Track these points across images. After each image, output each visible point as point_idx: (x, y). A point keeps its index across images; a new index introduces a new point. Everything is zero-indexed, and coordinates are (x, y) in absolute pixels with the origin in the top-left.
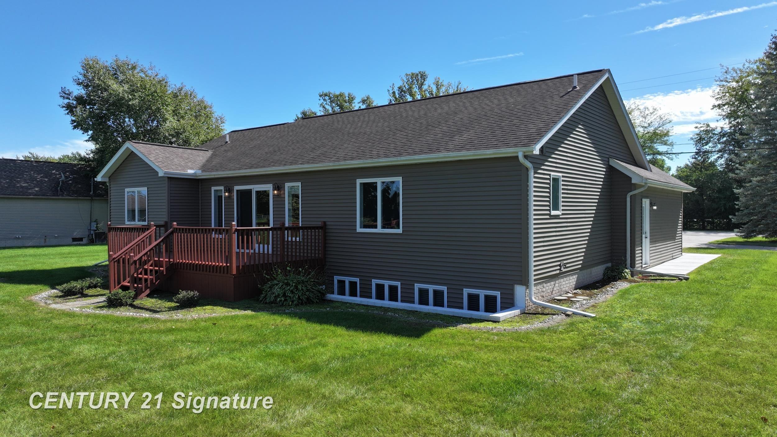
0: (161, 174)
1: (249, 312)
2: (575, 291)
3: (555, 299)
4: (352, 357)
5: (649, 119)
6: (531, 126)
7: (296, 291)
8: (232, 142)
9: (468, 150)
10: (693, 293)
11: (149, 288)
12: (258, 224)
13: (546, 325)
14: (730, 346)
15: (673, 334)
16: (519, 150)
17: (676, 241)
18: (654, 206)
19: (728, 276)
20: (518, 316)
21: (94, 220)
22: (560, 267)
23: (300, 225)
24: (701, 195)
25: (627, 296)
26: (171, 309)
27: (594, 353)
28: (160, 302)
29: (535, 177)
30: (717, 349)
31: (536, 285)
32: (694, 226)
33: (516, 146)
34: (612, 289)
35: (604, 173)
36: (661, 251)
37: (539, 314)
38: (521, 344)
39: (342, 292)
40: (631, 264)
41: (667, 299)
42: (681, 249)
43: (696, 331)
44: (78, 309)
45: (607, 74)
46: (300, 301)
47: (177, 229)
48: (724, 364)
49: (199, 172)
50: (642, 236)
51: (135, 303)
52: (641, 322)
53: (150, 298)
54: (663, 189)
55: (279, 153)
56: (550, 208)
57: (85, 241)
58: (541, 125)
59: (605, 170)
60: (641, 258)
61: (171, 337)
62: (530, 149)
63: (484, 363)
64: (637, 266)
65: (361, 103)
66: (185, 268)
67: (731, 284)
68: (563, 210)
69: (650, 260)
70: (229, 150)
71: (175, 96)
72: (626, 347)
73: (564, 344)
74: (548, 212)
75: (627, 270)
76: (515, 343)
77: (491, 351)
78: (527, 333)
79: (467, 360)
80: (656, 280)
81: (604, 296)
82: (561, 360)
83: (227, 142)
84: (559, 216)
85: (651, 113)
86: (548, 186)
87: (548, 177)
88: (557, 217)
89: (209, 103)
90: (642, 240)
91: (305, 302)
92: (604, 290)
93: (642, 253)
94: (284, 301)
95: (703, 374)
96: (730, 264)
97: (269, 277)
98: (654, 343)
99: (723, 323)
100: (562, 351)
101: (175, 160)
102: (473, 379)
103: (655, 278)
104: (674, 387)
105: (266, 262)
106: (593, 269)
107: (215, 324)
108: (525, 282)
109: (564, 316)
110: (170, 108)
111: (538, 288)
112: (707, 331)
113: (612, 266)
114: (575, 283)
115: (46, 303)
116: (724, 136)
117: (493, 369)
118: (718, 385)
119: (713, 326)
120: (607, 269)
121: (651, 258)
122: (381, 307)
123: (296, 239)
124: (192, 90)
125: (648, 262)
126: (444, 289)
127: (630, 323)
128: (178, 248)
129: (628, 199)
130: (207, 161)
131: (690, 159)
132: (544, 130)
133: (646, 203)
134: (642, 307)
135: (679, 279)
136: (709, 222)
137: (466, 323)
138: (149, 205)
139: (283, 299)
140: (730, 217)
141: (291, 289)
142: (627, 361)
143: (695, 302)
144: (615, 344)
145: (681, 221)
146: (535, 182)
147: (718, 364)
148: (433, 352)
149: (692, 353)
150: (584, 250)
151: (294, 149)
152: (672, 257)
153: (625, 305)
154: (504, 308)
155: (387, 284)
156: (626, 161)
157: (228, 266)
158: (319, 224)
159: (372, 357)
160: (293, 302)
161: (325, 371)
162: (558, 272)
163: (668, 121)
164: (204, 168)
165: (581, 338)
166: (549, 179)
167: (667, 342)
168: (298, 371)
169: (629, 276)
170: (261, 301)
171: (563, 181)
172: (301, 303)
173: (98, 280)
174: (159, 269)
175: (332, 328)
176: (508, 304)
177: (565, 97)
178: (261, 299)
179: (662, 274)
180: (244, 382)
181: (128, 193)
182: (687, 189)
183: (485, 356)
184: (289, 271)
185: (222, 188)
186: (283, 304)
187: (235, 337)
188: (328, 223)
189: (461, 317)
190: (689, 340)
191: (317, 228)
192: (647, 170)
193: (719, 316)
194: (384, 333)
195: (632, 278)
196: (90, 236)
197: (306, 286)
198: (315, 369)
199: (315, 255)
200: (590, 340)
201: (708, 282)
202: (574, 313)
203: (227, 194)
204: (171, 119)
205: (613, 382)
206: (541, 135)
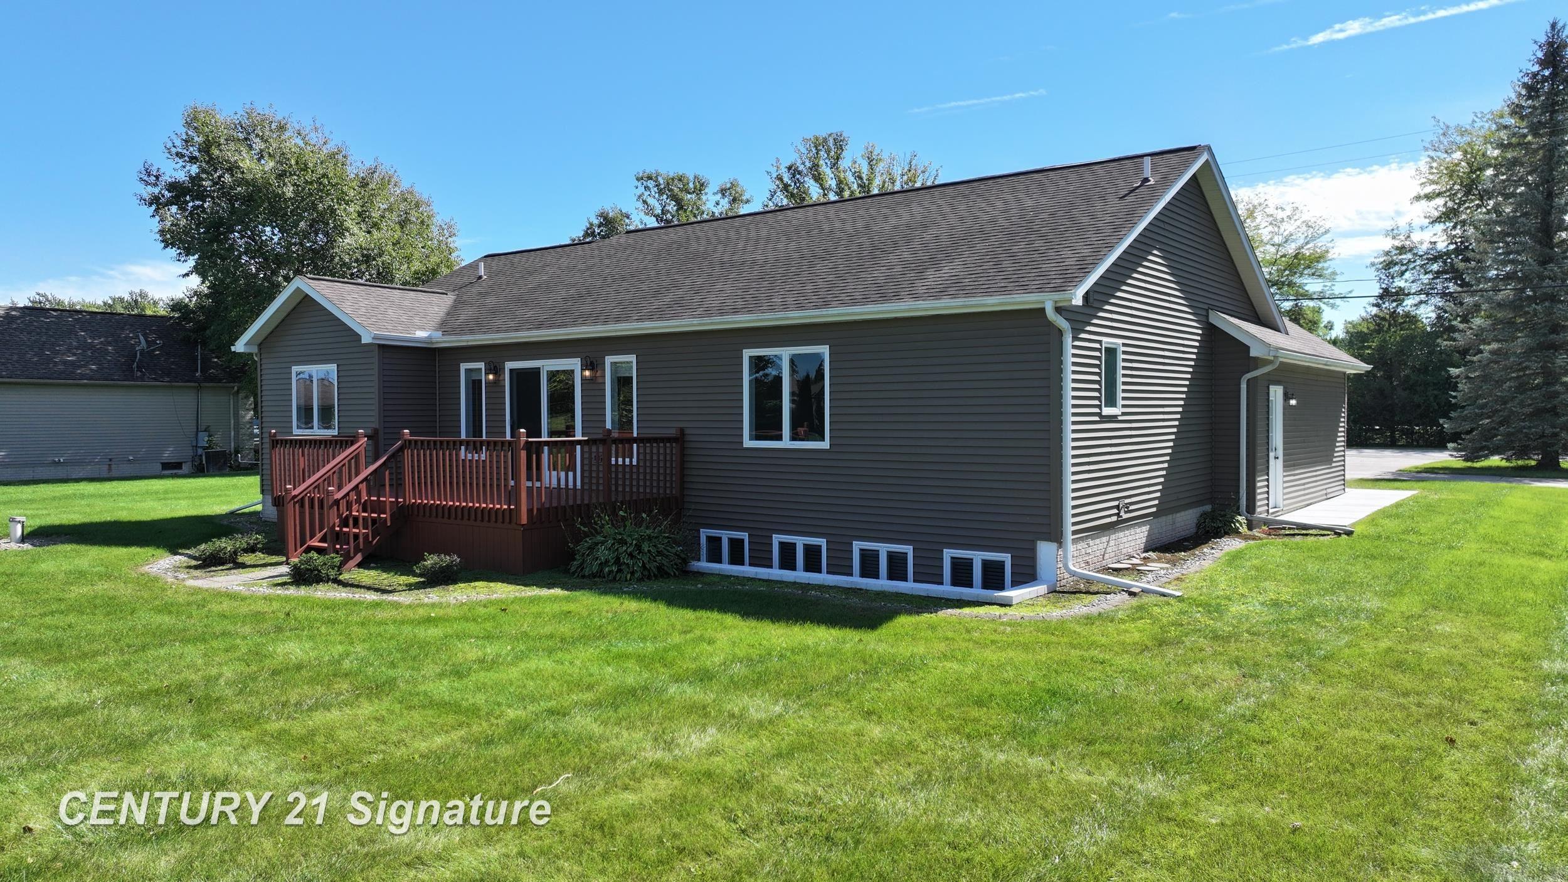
0: (366, 340)
1: (557, 592)
2: (1144, 555)
3: (1109, 568)
4: (762, 660)
5: (1288, 228)
6: (1067, 253)
7: (639, 554)
8: (490, 277)
9: (954, 296)
10: (1359, 556)
11: (360, 550)
12: (551, 434)
13: (1095, 610)
14: (1412, 639)
15: (1316, 623)
16: (1047, 298)
17: (1334, 465)
18: (1292, 398)
19: (1424, 527)
20: (1043, 596)
21: (203, 428)
22: (1118, 509)
23: (635, 435)
24: (1389, 378)
25: (1238, 562)
26: (410, 587)
27: (1180, 652)
28: (385, 575)
29: (1074, 347)
30: (1389, 644)
31: (1075, 541)
32: (1374, 440)
33: (1040, 290)
34: (1213, 551)
35: (1199, 338)
36: (1304, 484)
37: (1080, 592)
38: (1054, 639)
39: (715, 557)
40: (1247, 506)
41: (1310, 566)
42: (1344, 480)
43: (1357, 617)
44: (241, 588)
45: (1206, 153)
46: (646, 573)
47: (410, 441)
48: (1399, 666)
49: (438, 335)
50: (1268, 455)
51: (341, 577)
52: (1263, 604)
53: (365, 568)
54: (1308, 368)
55: (589, 299)
56: (1101, 402)
57: (186, 468)
58: (1086, 252)
59: (1200, 332)
60: (1266, 496)
61: (434, 632)
62: (1066, 296)
63: (993, 666)
64: (1258, 510)
65: (720, 195)
66: (428, 514)
67: (1429, 541)
68: (1124, 406)
69: (1284, 500)
70: (487, 293)
71: (364, 184)
72: (1235, 642)
73: (1128, 638)
74: (1097, 410)
75: (1239, 518)
76: (1043, 638)
77: (1002, 649)
78: (1062, 622)
79: (962, 661)
80: (1294, 535)
81: (1198, 563)
82: (1124, 661)
83: (480, 277)
84: (1116, 416)
85: (1289, 217)
86: (1097, 362)
87: (1097, 346)
88: (1112, 419)
89: (425, 197)
90: (1268, 461)
91: (654, 575)
92: (1197, 553)
93: (1268, 486)
94: (617, 572)
95: (1361, 681)
96: (1431, 509)
97: (586, 529)
98: (1283, 636)
99: (1408, 603)
100: (1124, 648)
101: (390, 312)
102: (976, 689)
103: (1292, 532)
104: (1313, 699)
105: (579, 502)
106: (1178, 515)
107: (504, 610)
108: (1056, 537)
109: (1126, 596)
110: (351, 209)
111: (1079, 547)
112: (1376, 618)
113: (1213, 511)
114: (1144, 540)
115: (176, 578)
116: (1435, 259)
117: (1009, 674)
118: (1383, 695)
119: (1387, 610)
120: (1204, 515)
121: (1285, 497)
122: (795, 583)
123: (624, 461)
124: (393, 170)
125: (1281, 503)
126: (908, 549)
127: (1243, 606)
128: (413, 478)
129: (1244, 386)
130: (448, 314)
131: (1367, 306)
132: (1091, 262)
133: (1276, 393)
134: (1265, 580)
135: (1336, 533)
136: (1403, 432)
137: (952, 608)
138: (341, 397)
139: (615, 569)
140: (1441, 421)
141: (629, 550)
142: (1237, 662)
143: (1359, 571)
144: (1216, 637)
145: (1344, 427)
146: (1074, 355)
147: (1387, 666)
148: (904, 650)
149: (1347, 650)
150: (1162, 480)
151: (617, 292)
152: (1326, 494)
153: (1235, 577)
154: (1016, 584)
155: (800, 542)
156: (1239, 315)
157: (511, 510)
158: (672, 432)
159: (799, 658)
160: (633, 573)
161: (725, 680)
162: (1114, 519)
163: (1322, 230)
164: (444, 326)
165: (1156, 629)
166: (1099, 350)
167: (1306, 634)
168: (678, 679)
169: (1244, 530)
170: (574, 573)
171: (1124, 353)
172: (647, 575)
173: (257, 539)
174: (379, 515)
175: (715, 615)
176: (1026, 575)
177: (1129, 199)
178: (573, 569)
179: (1305, 525)
180: (588, 696)
181: (298, 374)
182: (1353, 368)
183: (992, 656)
184: (624, 519)
185: (481, 365)
186: (615, 578)
187: (548, 629)
188: (687, 431)
189: (941, 599)
190: (1345, 631)
191: (669, 440)
192: (1279, 331)
193: (1400, 593)
194: (811, 623)
195: (1249, 533)
196: (197, 459)
197: (655, 546)
198: (704, 676)
199: (665, 491)
200: (1173, 633)
201: (1388, 538)
202: (1144, 591)
203: (491, 377)
204: (355, 230)
205: (1210, 694)
206: (1085, 270)
